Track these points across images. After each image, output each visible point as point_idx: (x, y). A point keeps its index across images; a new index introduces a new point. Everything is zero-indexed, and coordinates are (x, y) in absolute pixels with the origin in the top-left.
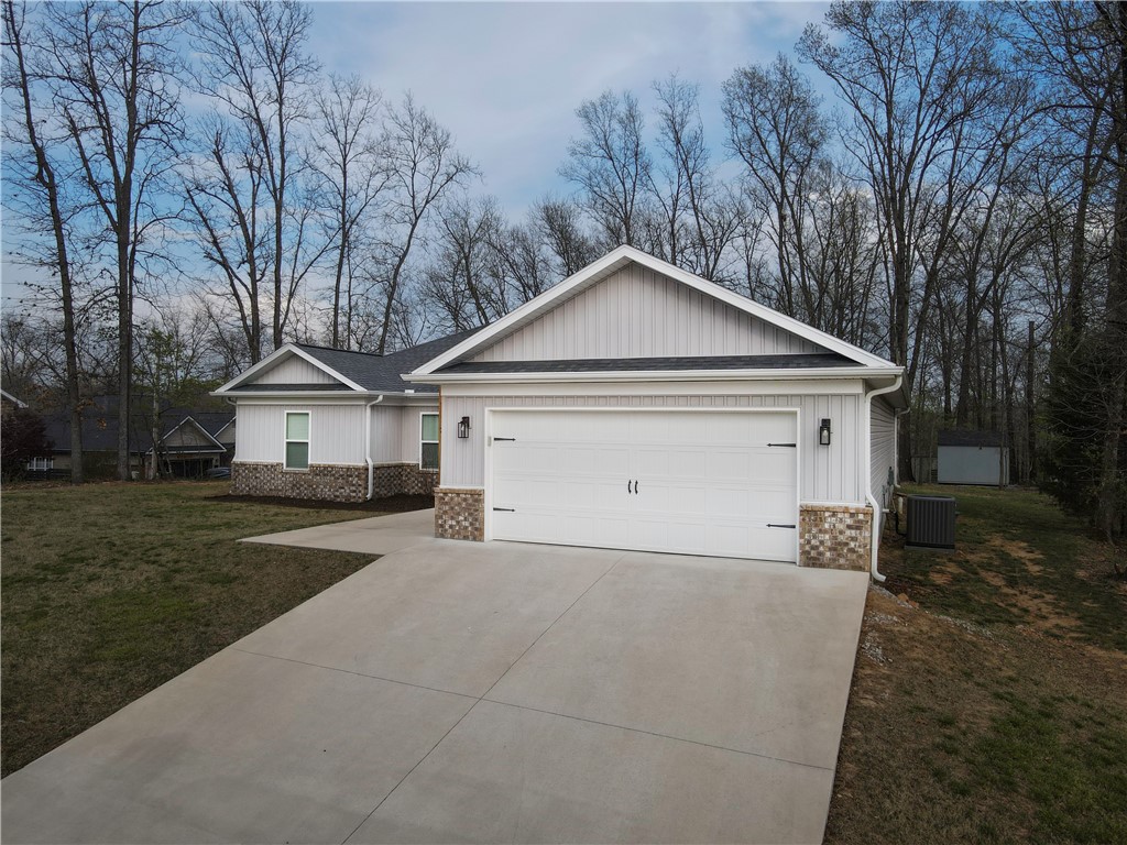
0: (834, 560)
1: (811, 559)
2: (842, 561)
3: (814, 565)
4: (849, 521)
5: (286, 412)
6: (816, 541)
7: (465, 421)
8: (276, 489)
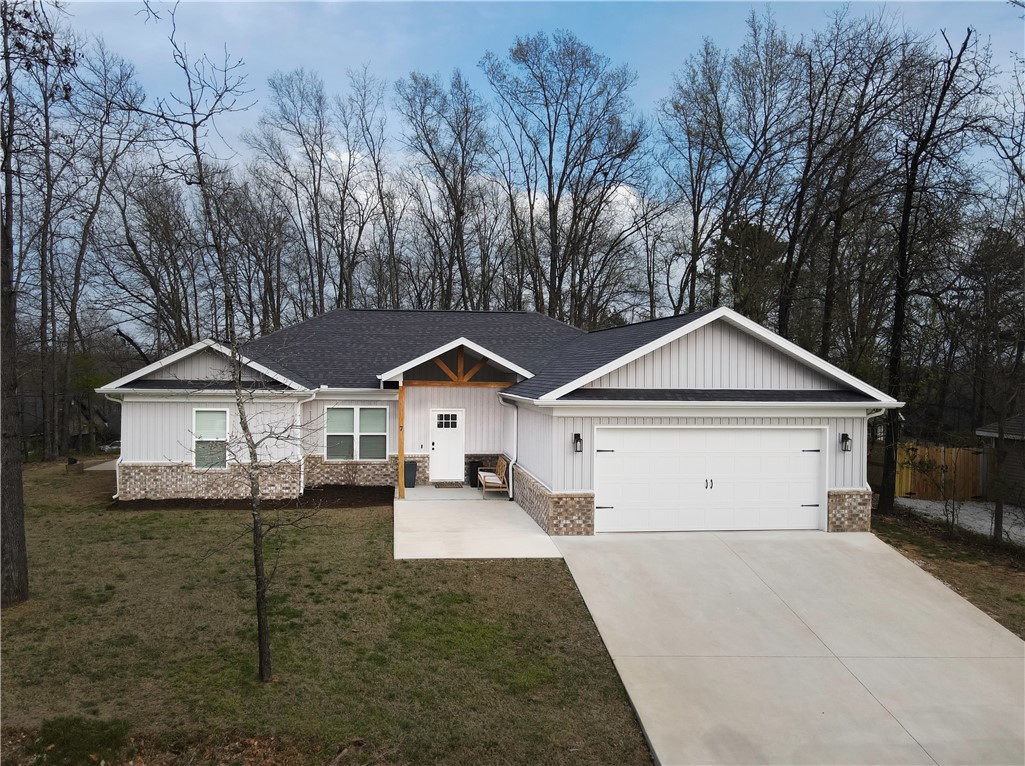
0: (850, 526)
1: (836, 527)
2: (855, 526)
3: (838, 531)
4: (860, 500)
5: (195, 409)
6: (838, 514)
7: (577, 437)
8: (184, 491)
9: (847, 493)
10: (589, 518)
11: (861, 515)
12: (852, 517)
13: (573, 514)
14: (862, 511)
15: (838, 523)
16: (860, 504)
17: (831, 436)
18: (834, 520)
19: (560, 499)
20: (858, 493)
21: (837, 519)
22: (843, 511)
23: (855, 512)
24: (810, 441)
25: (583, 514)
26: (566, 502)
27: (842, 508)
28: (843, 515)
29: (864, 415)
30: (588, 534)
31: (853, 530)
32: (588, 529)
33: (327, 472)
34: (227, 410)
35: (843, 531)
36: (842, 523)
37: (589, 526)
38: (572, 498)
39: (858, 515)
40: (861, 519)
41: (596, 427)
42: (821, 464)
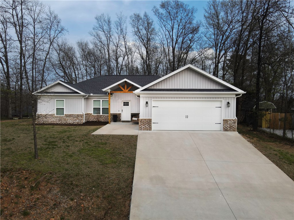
0: (230, 130)
1: (225, 130)
2: (231, 130)
3: (226, 131)
4: (233, 122)
5: (56, 100)
6: (227, 126)
7: (147, 103)
8: (53, 121)
9: (229, 120)
10: (150, 126)
11: (233, 126)
12: (230, 127)
13: (145, 125)
14: (234, 125)
15: (226, 129)
16: (233, 123)
17: (224, 103)
18: (225, 128)
19: (142, 120)
20: (232, 120)
21: (226, 127)
22: (228, 125)
23: (231, 125)
24: (218, 104)
25: (148, 124)
26: (144, 121)
27: (227, 124)
28: (228, 126)
29: (235, 96)
30: (150, 130)
31: (231, 131)
32: (150, 129)
33: (93, 118)
34: (64, 100)
35: (228, 131)
36: (227, 129)
37: (150, 128)
38: (145, 120)
39: (232, 126)
40: (233, 128)
41: (152, 100)
42: (221, 111)
